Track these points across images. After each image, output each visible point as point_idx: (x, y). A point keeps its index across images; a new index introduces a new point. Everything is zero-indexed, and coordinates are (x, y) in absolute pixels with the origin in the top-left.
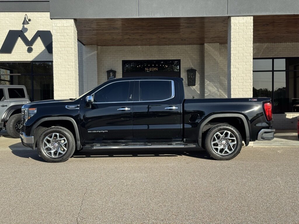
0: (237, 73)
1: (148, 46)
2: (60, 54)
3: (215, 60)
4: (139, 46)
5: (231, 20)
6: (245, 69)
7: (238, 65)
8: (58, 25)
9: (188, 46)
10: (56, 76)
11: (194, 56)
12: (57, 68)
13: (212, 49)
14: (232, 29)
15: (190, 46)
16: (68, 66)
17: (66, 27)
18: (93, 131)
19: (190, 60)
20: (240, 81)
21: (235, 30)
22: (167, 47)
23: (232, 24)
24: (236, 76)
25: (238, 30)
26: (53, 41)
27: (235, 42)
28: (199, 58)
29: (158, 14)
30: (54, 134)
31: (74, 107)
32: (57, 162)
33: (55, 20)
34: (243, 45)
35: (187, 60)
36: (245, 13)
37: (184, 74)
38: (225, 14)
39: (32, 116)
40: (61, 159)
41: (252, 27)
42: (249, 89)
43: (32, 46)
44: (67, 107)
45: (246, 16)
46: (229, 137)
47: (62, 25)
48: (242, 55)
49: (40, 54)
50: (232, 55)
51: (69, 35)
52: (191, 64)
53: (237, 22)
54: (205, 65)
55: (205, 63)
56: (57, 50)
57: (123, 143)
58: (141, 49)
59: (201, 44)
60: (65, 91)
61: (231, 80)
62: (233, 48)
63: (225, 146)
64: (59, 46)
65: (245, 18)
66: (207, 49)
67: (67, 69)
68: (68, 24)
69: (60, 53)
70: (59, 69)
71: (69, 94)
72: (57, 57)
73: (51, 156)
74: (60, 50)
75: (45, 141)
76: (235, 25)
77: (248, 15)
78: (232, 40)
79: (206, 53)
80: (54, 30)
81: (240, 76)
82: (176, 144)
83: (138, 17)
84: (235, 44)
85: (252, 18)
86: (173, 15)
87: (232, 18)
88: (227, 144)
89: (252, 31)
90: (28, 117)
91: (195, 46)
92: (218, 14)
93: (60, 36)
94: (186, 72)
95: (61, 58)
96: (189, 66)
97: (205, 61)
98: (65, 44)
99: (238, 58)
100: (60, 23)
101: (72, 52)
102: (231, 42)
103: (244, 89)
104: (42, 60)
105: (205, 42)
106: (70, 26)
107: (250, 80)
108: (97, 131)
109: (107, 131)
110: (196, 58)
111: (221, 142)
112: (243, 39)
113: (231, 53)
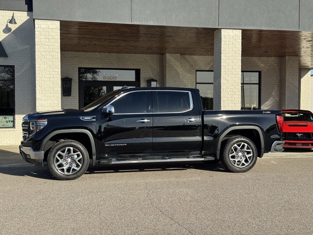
0: (226, 85)
1: (107, 54)
2: (44, 59)
3: (176, 70)
4: (97, 53)
5: (221, 33)
6: (234, 81)
7: (227, 77)
8: (42, 27)
9: (148, 55)
10: (39, 83)
11: (154, 66)
12: (41, 74)
13: (173, 59)
14: (222, 41)
15: (150, 55)
16: (53, 73)
17: (51, 29)
18: (111, 144)
19: (150, 70)
20: (229, 93)
21: (225, 42)
22: (127, 55)
23: (222, 37)
25: (228, 42)
26: (36, 44)
27: (225, 54)
28: (158, 68)
29: (151, 21)
30: (67, 148)
31: (90, 118)
32: (70, 180)
33: (39, 20)
34: (232, 57)
35: (147, 70)
36: (235, 26)
37: (144, 84)
38: (216, 26)
39: (41, 128)
40: (75, 176)
41: (240, 41)
42: (238, 101)
44: (82, 118)
45: (235, 29)
46: (245, 149)
47: (46, 26)
48: (232, 67)
50: (222, 67)
51: (55, 38)
52: (151, 74)
53: (227, 34)
54: (167, 76)
55: (167, 74)
56: (40, 55)
57: (140, 157)
58: (99, 56)
59: (160, 54)
60: (49, 100)
61: (221, 92)
62: (223, 60)
63: (241, 158)
64: (43, 49)
65: (234, 31)
66: (168, 59)
67: (52, 75)
68: (53, 26)
69: (44, 57)
70: (43, 75)
71: (53, 103)
72: (40, 61)
73: (64, 173)
74: (44, 54)
75: (57, 156)
76: (225, 38)
77: (237, 28)
78: (222, 52)
79: (167, 63)
80: (38, 32)
81: (229, 88)
82: (194, 157)
83: (130, 23)
84: (225, 56)
85: (241, 31)
86: (166, 24)
87: (223, 31)
88: (244, 156)
89: (241, 44)
90: (37, 130)
91: (155, 56)
92: (209, 26)
93: (44, 39)
94: (146, 82)
95: (45, 64)
96: (148, 76)
97: (167, 72)
98: (50, 48)
99: (227, 71)
100: (45, 24)
101: (58, 58)
102: (221, 54)
103: (233, 101)
105: (167, 52)
106: (56, 28)
107: (238, 93)
108: (115, 145)
109: (126, 144)
110: (156, 68)
111: (238, 154)
112: (232, 51)
113: (222, 65)
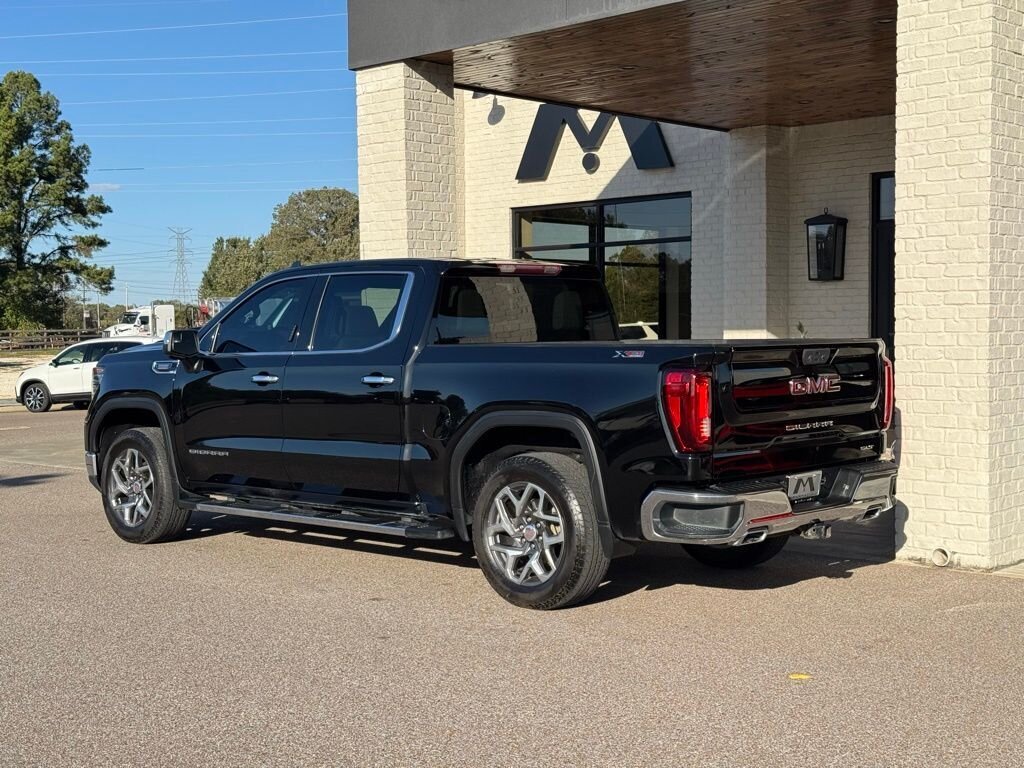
6: (956, 197)
7: (924, 182)
14: (899, 16)
16: (392, 223)
17: (387, 92)
18: (199, 449)
20: (933, 257)
21: (913, 20)
24: (916, 235)
26: (358, 144)
27: (913, 75)
30: (129, 451)
33: (363, 71)
34: (948, 83)
42: (974, 294)
43: (597, 149)
44: (155, 367)
47: (377, 85)
48: (945, 131)
49: (618, 173)
51: (394, 116)
61: (894, 254)
62: (905, 102)
64: (372, 156)
67: (389, 233)
68: (390, 81)
70: (371, 236)
72: (369, 194)
74: (375, 170)
78: (900, 66)
80: (362, 107)
81: (932, 231)
84: (914, 83)
93: (373, 125)
95: (377, 199)
98: (385, 148)
99: (925, 152)
100: (373, 78)
101: (401, 177)
102: (895, 76)
103: (950, 294)
104: (623, 196)
106: (398, 85)
107: (976, 252)
109: (228, 453)
112: (946, 55)
113: (897, 126)
